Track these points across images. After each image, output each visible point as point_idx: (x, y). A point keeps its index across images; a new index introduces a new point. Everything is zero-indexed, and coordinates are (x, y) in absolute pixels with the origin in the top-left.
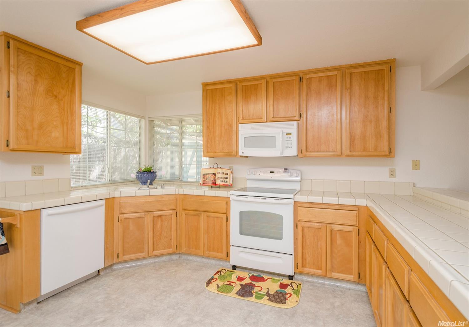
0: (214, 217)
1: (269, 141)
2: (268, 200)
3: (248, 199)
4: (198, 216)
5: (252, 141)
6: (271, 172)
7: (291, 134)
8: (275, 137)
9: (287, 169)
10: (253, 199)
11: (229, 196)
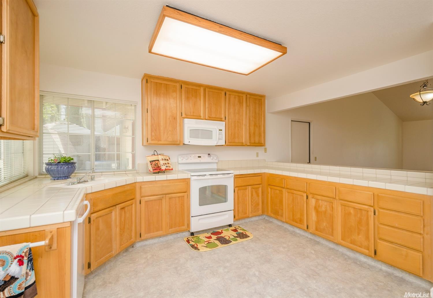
0: (175, 197)
1: (208, 134)
2: (219, 176)
3: (206, 177)
4: (161, 199)
5: (195, 133)
6: (199, 157)
7: (221, 130)
8: (212, 131)
9: (210, 154)
10: (209, 177)
11: (189, 177)
